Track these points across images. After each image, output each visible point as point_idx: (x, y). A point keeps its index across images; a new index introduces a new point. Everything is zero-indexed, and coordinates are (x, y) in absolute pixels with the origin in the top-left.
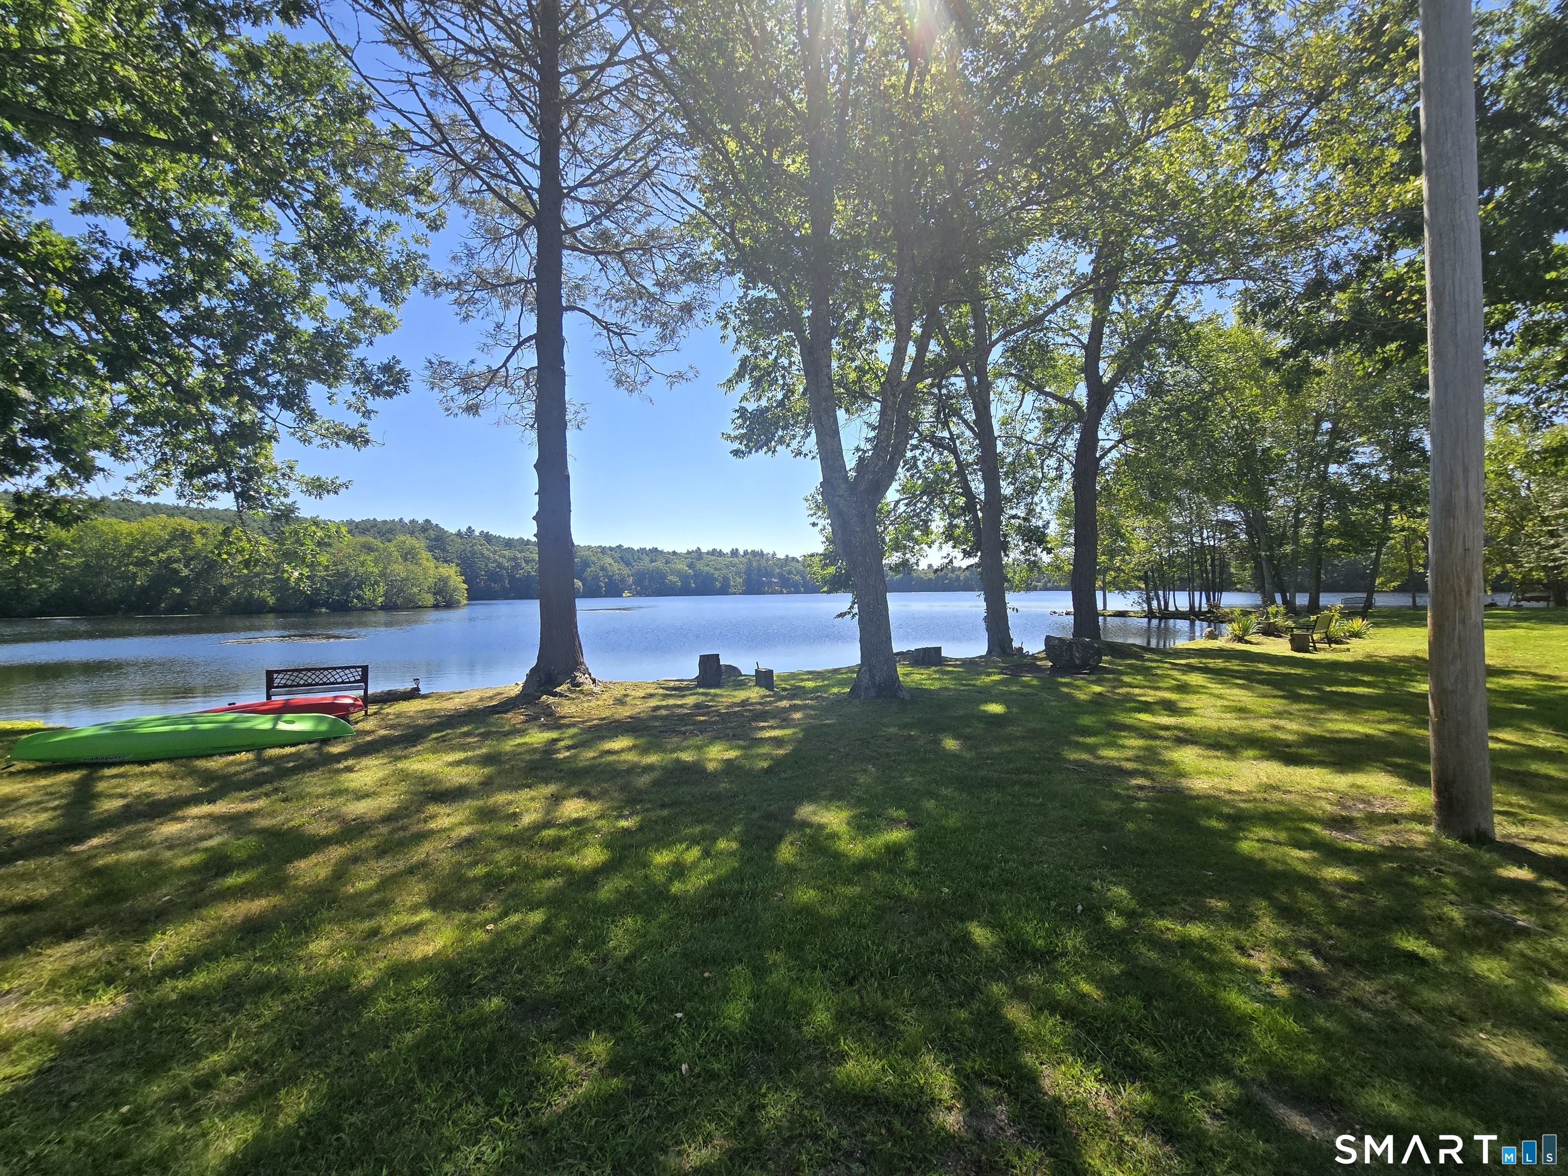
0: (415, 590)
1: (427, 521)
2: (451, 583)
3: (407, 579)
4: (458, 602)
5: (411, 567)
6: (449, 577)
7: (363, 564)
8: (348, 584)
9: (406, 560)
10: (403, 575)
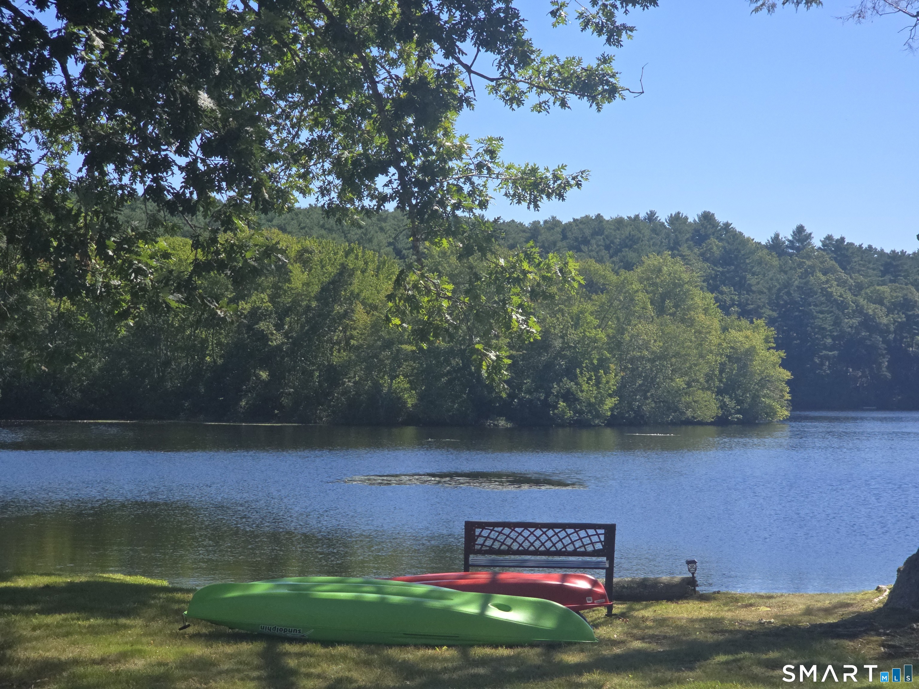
0: (680, 382)
1: (707, 217)
2: (756, 366)
3: (663, 357)
4: (771, 412)
5: (672, 328)
6: (751, 352)
7: (577, 321)
8: (549, 366)
9: (661, 310)
10: (656, 347)
